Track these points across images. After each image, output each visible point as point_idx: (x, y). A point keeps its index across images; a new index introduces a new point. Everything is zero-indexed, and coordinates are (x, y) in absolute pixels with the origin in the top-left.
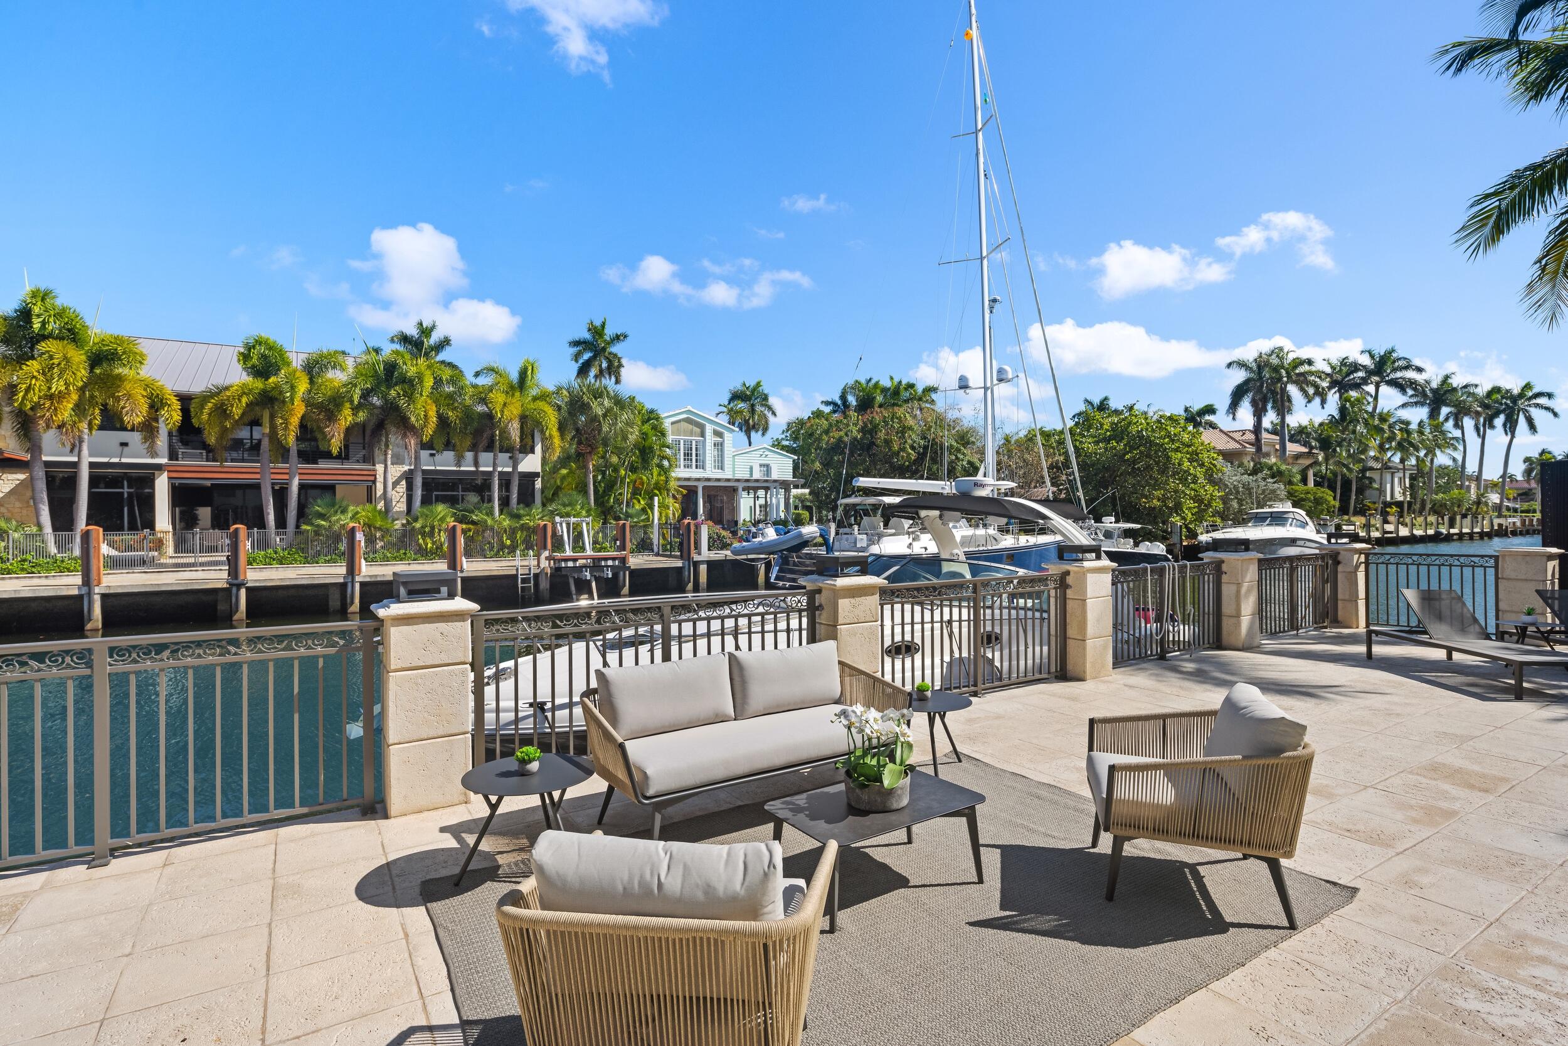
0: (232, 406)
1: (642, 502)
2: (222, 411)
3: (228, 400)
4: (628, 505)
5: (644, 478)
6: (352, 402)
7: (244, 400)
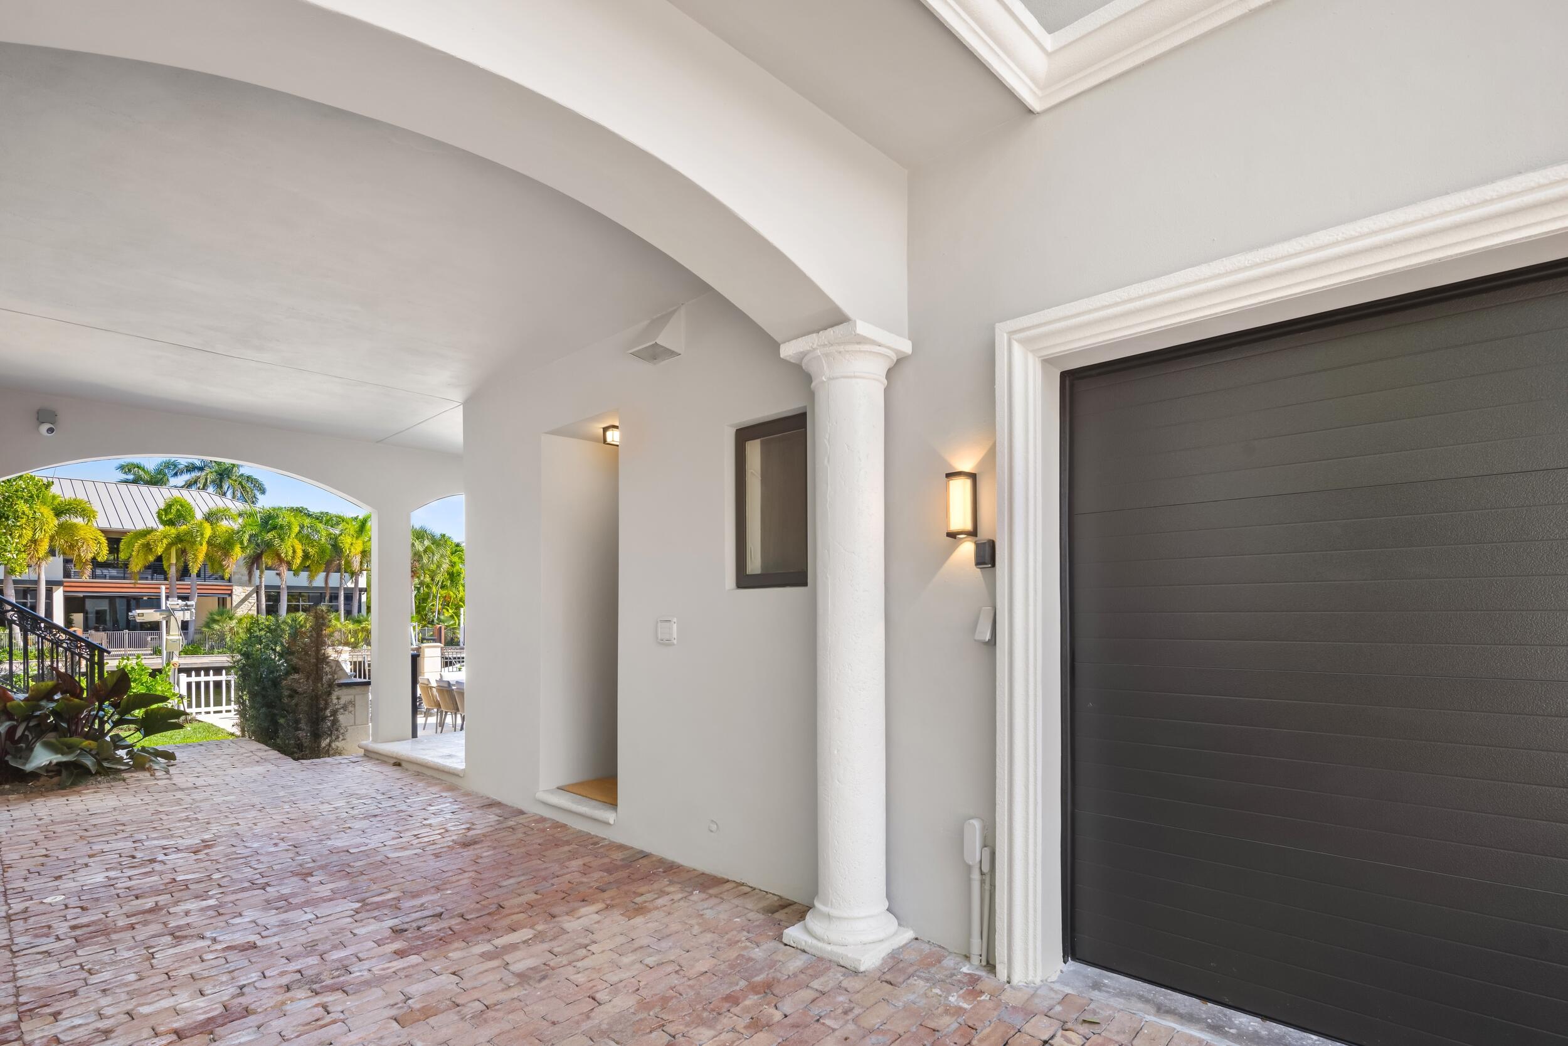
0: (157, 546)
1: (450, 611)
2: (148, 548)
3: (154, 542)
4: (439, 614)
5: (451, 593)
6: (242, 543)
7: (165, 541)
